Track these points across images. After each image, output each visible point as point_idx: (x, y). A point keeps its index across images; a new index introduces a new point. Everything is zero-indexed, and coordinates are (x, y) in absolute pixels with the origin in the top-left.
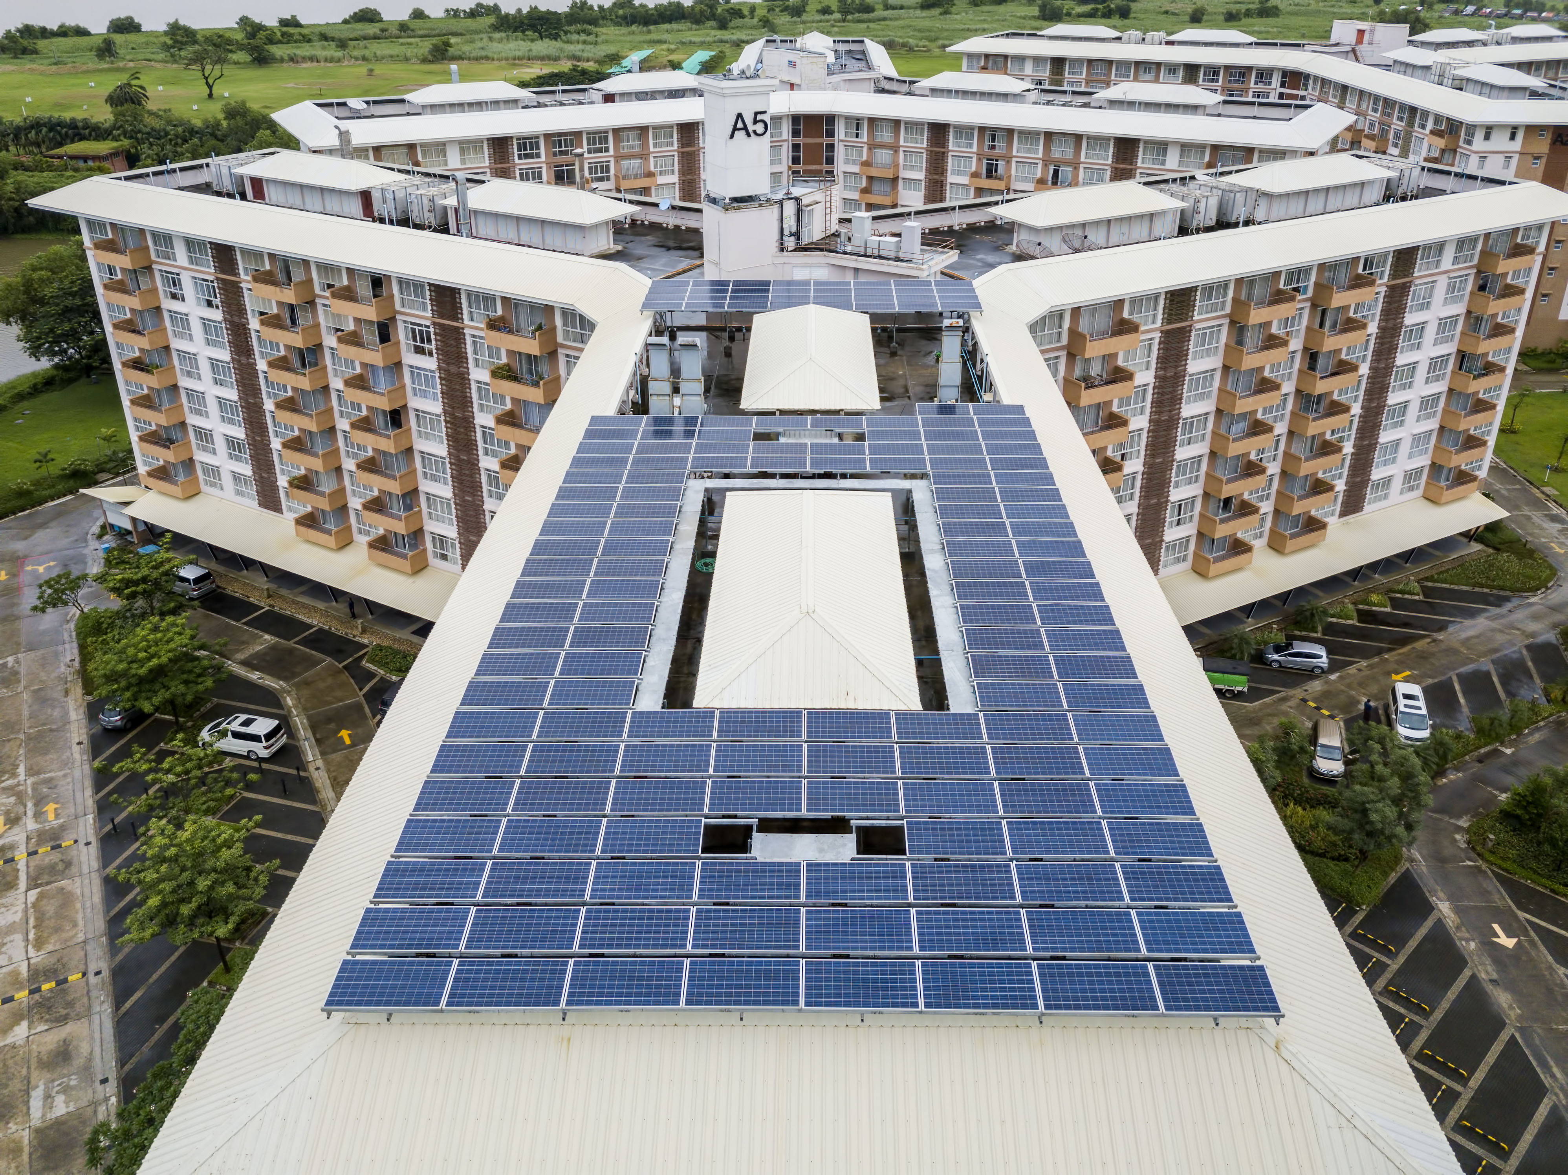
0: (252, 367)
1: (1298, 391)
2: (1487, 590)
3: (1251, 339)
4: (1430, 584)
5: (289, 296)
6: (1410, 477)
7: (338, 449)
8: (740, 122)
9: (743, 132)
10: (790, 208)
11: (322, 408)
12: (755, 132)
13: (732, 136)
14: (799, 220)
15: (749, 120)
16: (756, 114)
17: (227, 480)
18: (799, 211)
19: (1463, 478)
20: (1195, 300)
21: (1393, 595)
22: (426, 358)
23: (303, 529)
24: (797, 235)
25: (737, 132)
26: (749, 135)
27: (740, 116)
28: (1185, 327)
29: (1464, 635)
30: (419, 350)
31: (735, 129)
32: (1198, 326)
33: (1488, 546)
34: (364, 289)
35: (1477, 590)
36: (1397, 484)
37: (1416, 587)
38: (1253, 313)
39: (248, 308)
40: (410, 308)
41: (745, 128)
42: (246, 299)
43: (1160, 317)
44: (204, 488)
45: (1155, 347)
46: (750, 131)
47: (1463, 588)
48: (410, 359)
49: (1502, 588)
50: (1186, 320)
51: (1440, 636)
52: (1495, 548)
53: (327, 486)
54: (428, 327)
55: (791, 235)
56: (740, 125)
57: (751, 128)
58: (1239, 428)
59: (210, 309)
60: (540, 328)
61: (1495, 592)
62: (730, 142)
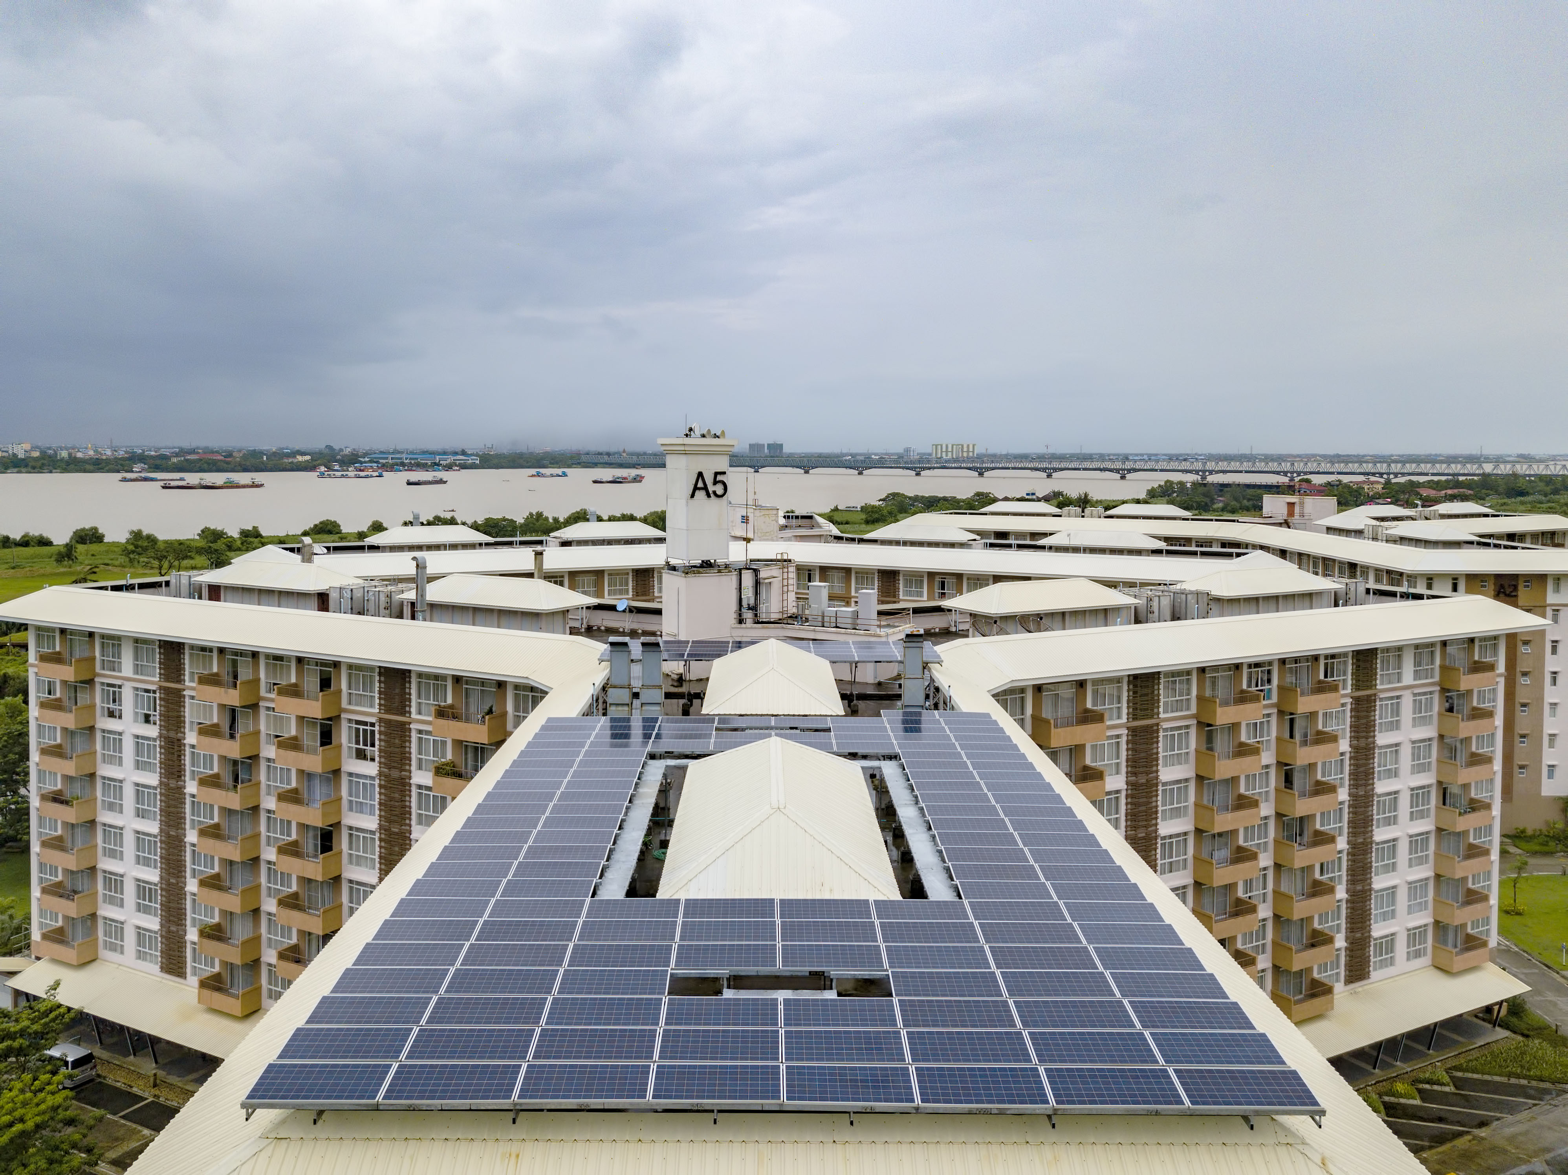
0: (180, 790)
1: (1279, 815)
2: (1524, 1082)
3: (1221, 743)
4: (1459, 1074)
5: (233, 697)
6: (1415, 935)
7: (259, 886)
8: (700, 480)
9: (703, 493)
10: (748, 578)
11: (249, 833)
12: (714, 492)
13: (693, 496)
14: (757, 593)
15: (709, 481)
16: (716, 474)
17: (130, 940)
18: (757, 583)
19: (1472, 943)
20: (1159, 695)
21: (1421, 1086)
22: (369, 763)
23: (207, 992)
24: (754, 608)
25: (697, 492)
26: (709, 496)
27: (700, 474)
28: (1152, 726)
29: (1509, 1131)
30: (361, 755)
31: (696, 488)
32: (1165, 725)
33: (1515, 1032)
34: (312, 682)
35: (1513, 1081)
36: (1401, 947)
37: (1446, 1079)
38: (1219, 710)
39: (187, 720)
40: (357, 705)
41: (705, 488)
42: (187, 710)
43: (1125, 711)
44: (104, 953)
45: (1124, 746)
46: (711, 492)
47: (1497, 1078)
48: (352, 766)
49: (1541, 1079)
50: (1152, 717)
51: (1483, 1133)
52: (1523, 1035)
53: (241, 931)
54: (373, 725)
55: (749, 608)
56: (700, 484)
57: (711, 488)
58: (1222, 854)
59: (147, 725)
60: (490, 712)
61: (1534, 1083)
62: (692, 501)
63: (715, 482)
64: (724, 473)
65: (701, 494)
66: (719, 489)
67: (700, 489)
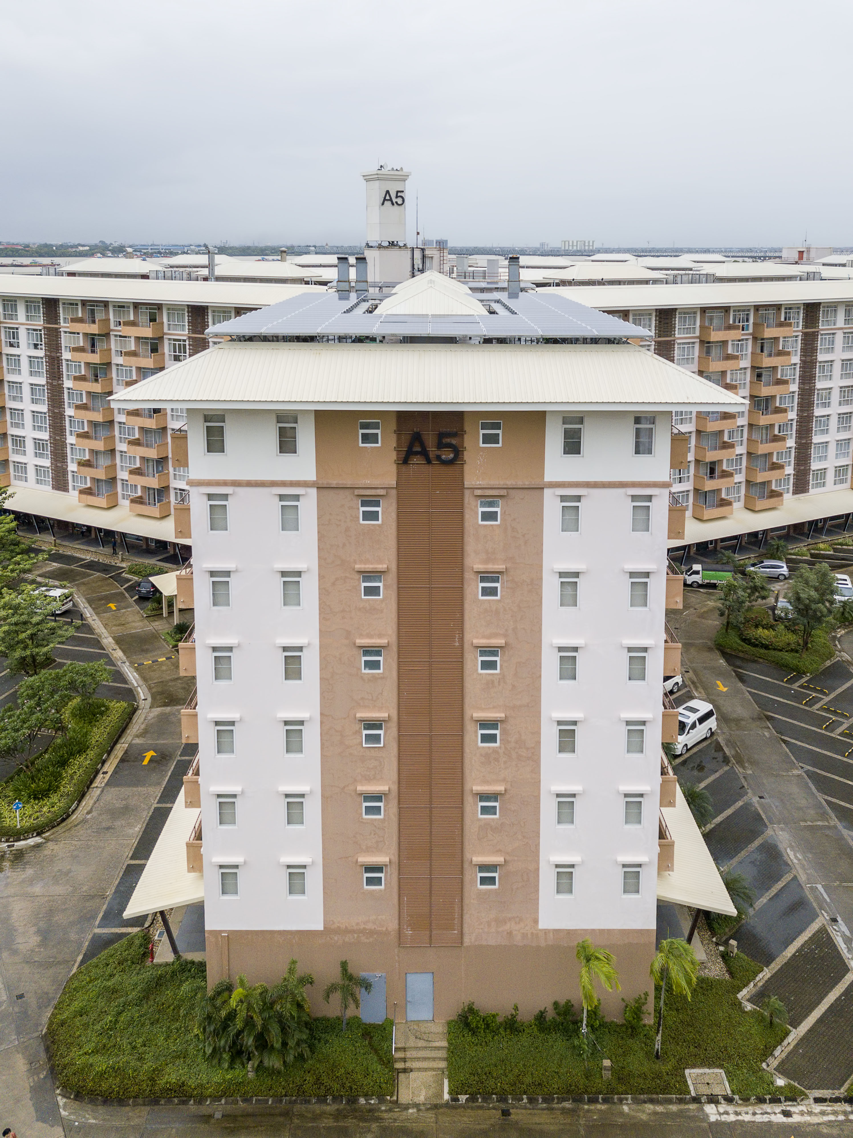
0: (60, 386)
1: (752, 397)
3: (715, 353)
5: (92, 329)
6: (839, 471)
7: (114, 436)
8: (388, 195)
9: (390, 202)
11: (106, 406)
12: (396, 202)
13: (383, 204)
14: (423, 262)
15: (393, 196)
16: (398, 192)
17: (31, 472)
20: (675, 324)
21: (835, 546)
23: (83, 497)
25: (386, 202)
26: (392, 205)
27: (388, 192)
28: (670, 340)
30: (177, 359)
31: (385, 200)
32: (679, 341)
34: (144, 319)
36: (830, 476)
37: (850, 542)
38: (714, 333)
39: (63, 346)
41: (391, 200)
42: (62, 340)
43: (653, 330)
44: (15, 482)
46: (394, 203)
50: (671, 336)
53: (103, 461)
56: (388, 198)
57: (394, 201)
59: (36, 350)
62: (382, 207)
63: (397, 197)
64: (403, 191)
65: (388, 204)
66: (400, 201)
67: (388, 200)
